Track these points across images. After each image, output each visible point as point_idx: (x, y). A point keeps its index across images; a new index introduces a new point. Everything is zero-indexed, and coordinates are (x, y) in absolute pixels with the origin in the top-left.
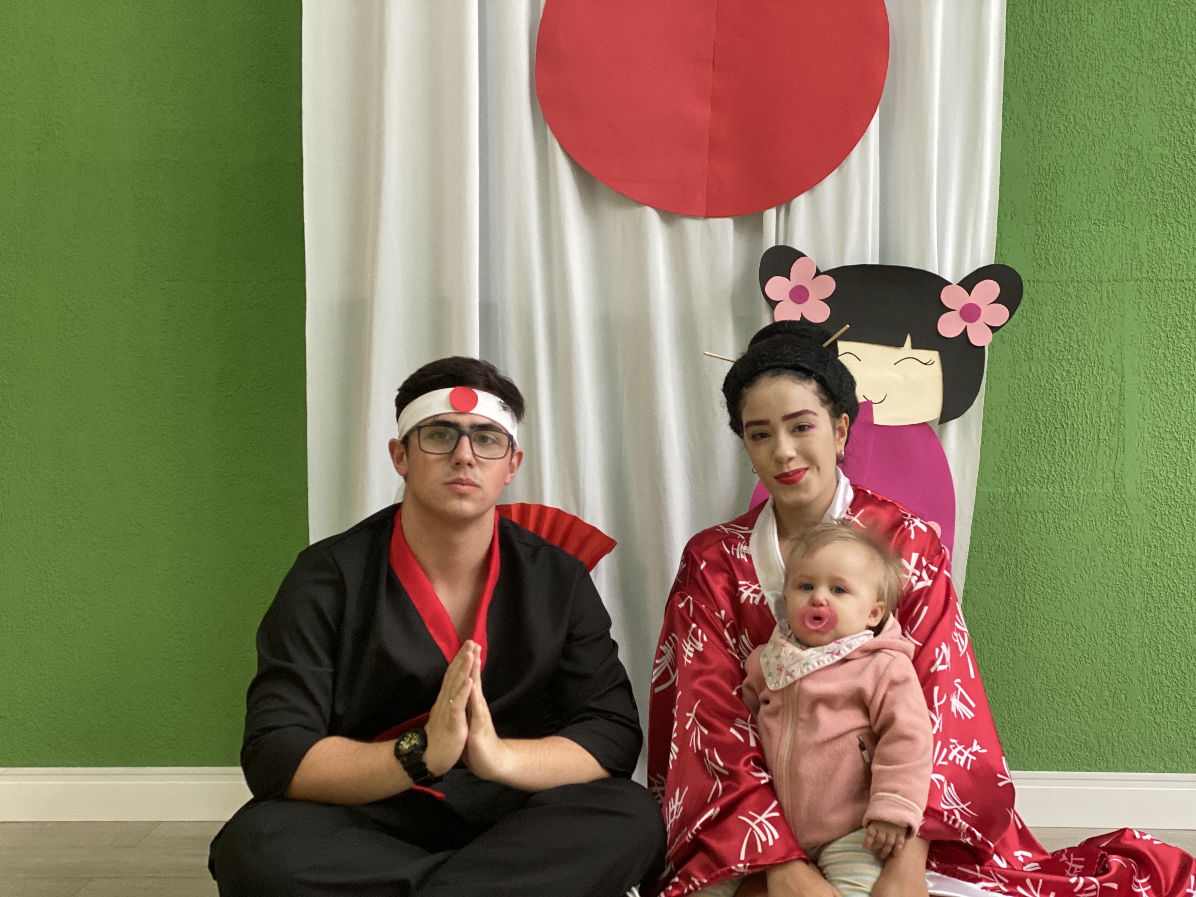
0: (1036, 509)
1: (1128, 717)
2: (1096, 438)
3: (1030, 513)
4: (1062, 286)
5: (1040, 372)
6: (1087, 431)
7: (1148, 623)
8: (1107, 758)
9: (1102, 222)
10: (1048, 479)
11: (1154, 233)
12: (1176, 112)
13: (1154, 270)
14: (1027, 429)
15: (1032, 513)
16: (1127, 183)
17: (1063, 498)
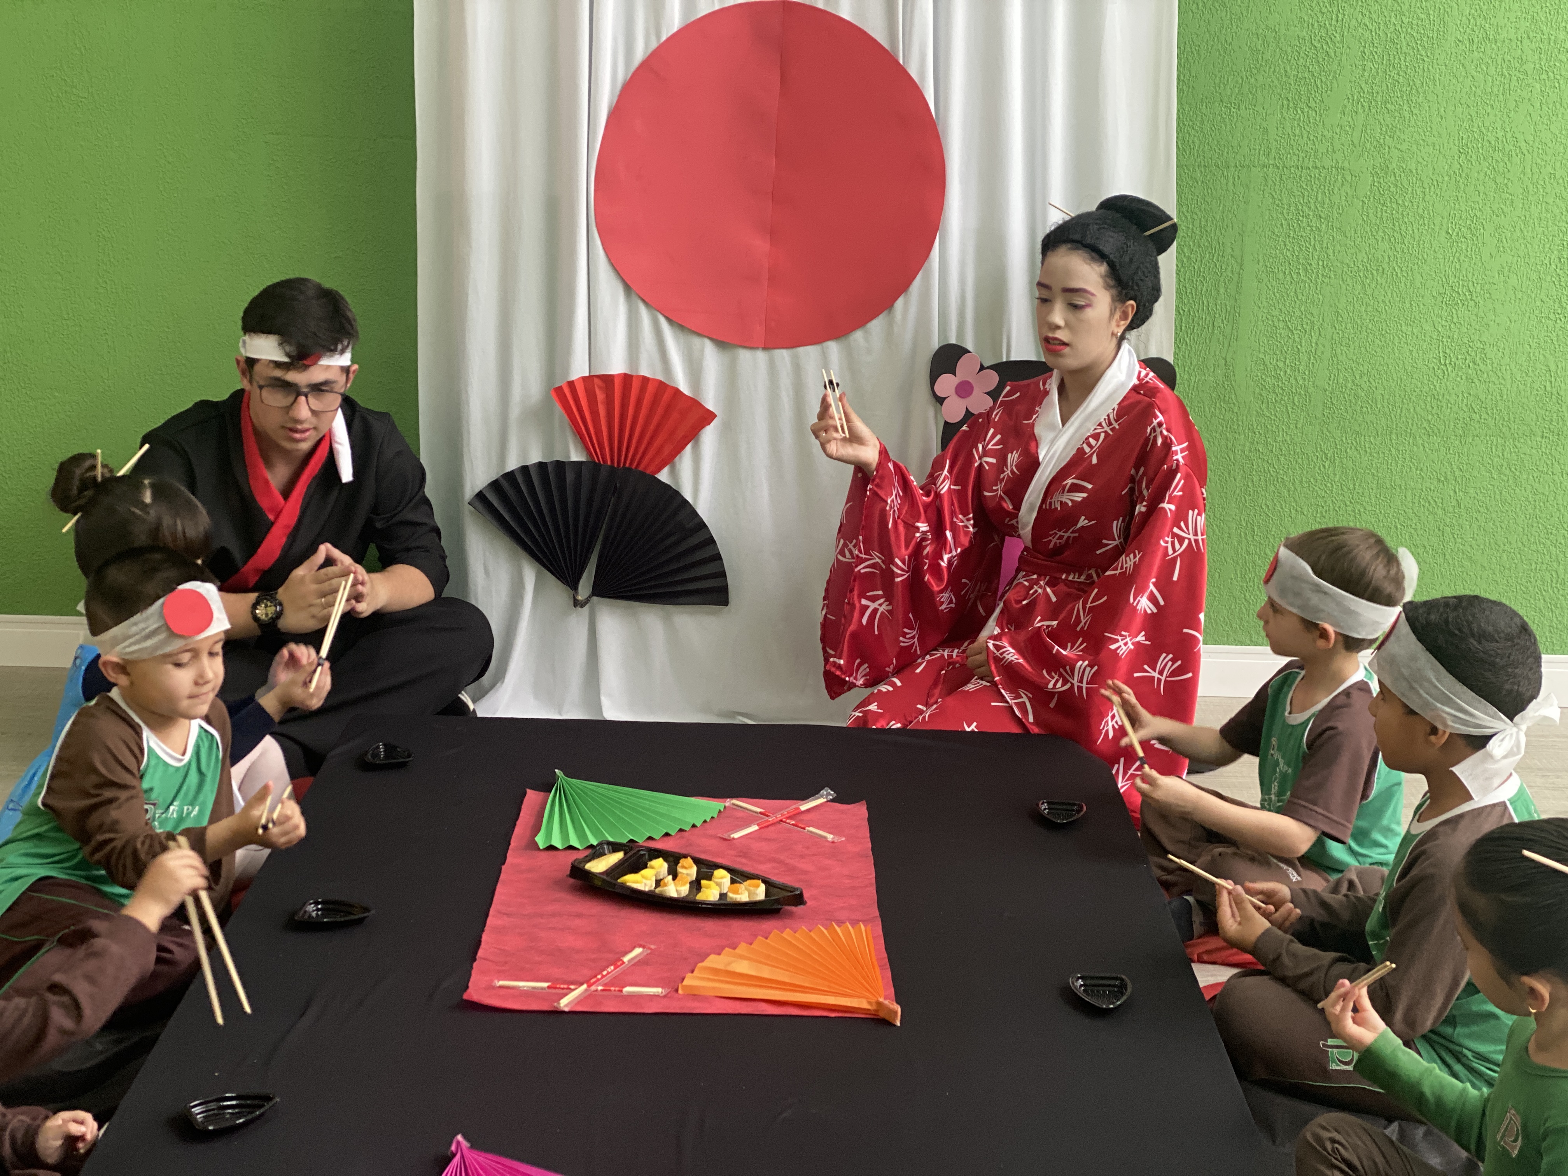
2: (1211, 325)
9: (1233, 105)
11: (1284, 119)
13: (1282, 156)
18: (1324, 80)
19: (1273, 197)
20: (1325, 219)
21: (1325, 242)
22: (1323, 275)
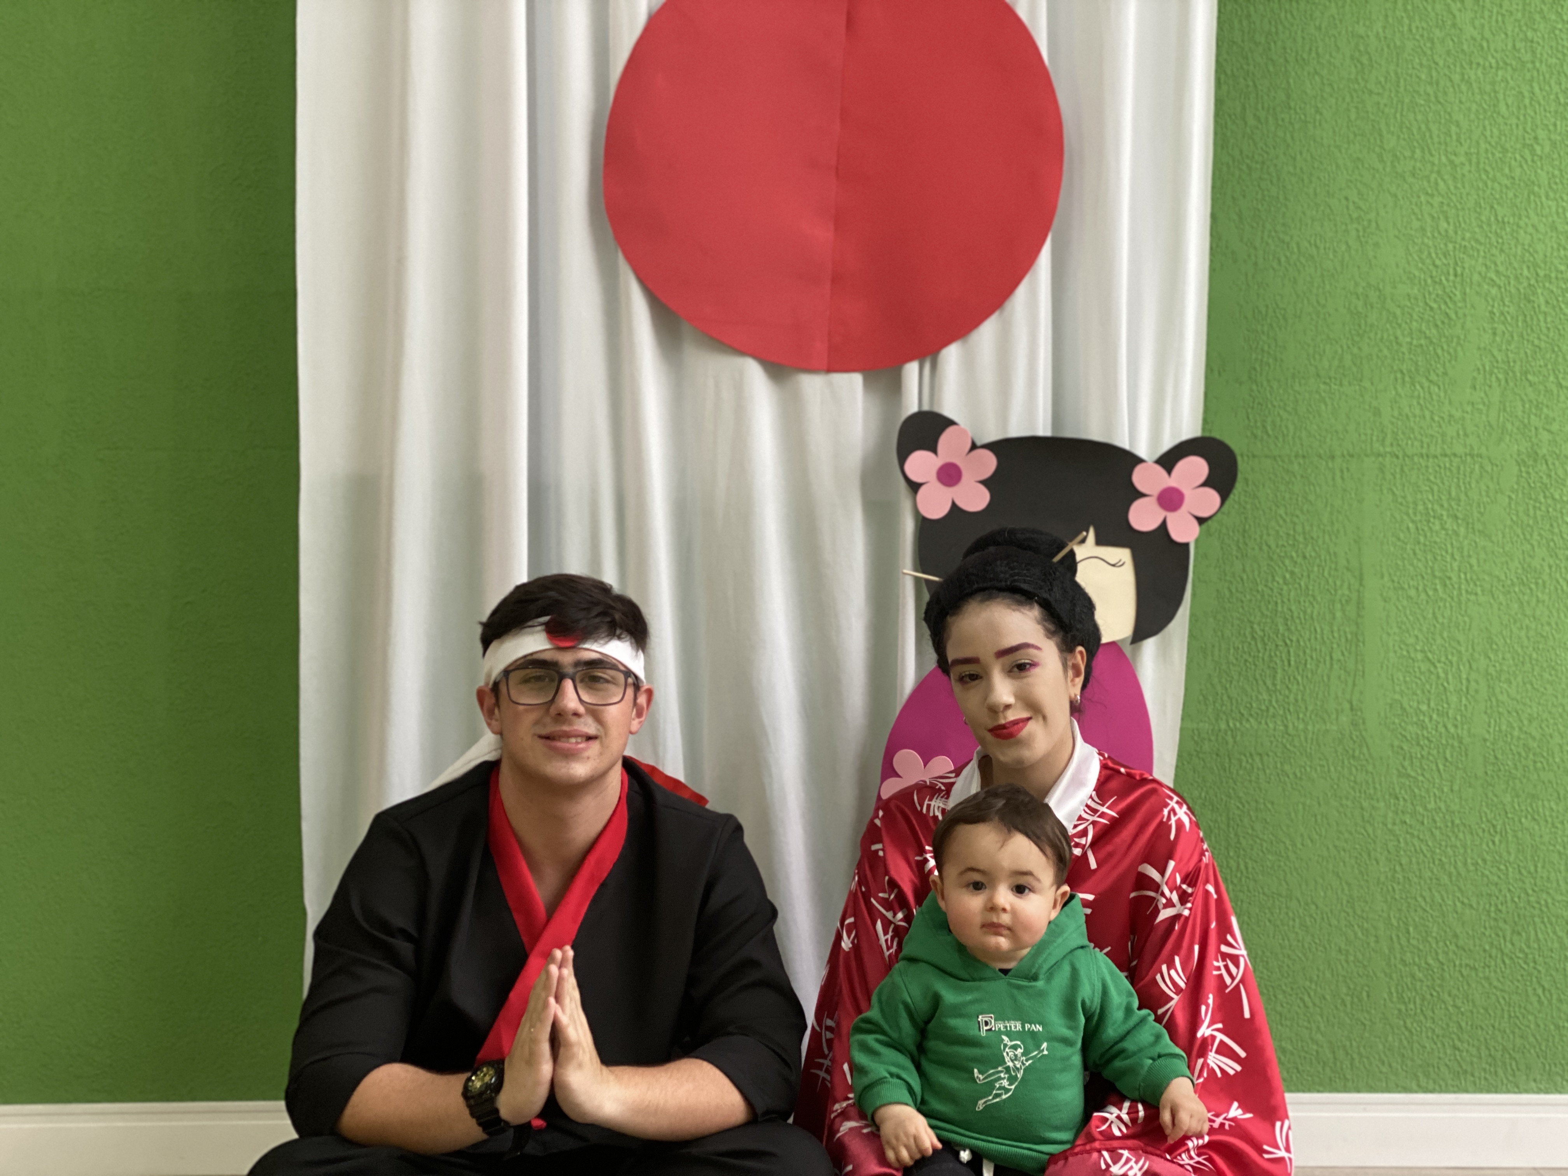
0: (1253, 751)
1: (1371, 1020)
2: (1328, 658)
3: (1245, 755)
4: (1283, 461)
5: (1256, 573)
6: (1316, 650)
7: (1395, 899)
8: (1344, 1075)
9: (1333, 380)
10: (1268, 710)
11: (1400, 396)
12: (1426, 240)
13: (1400, 443)
14: (1240, 646)
15: (1248, 755)
16: (1365, 331)
17: (1286, 736)
18: (1445, 347)
19: (1393, 493)
20: (1463, 520)
21: (1466, 549)
22: (1467, 591)
